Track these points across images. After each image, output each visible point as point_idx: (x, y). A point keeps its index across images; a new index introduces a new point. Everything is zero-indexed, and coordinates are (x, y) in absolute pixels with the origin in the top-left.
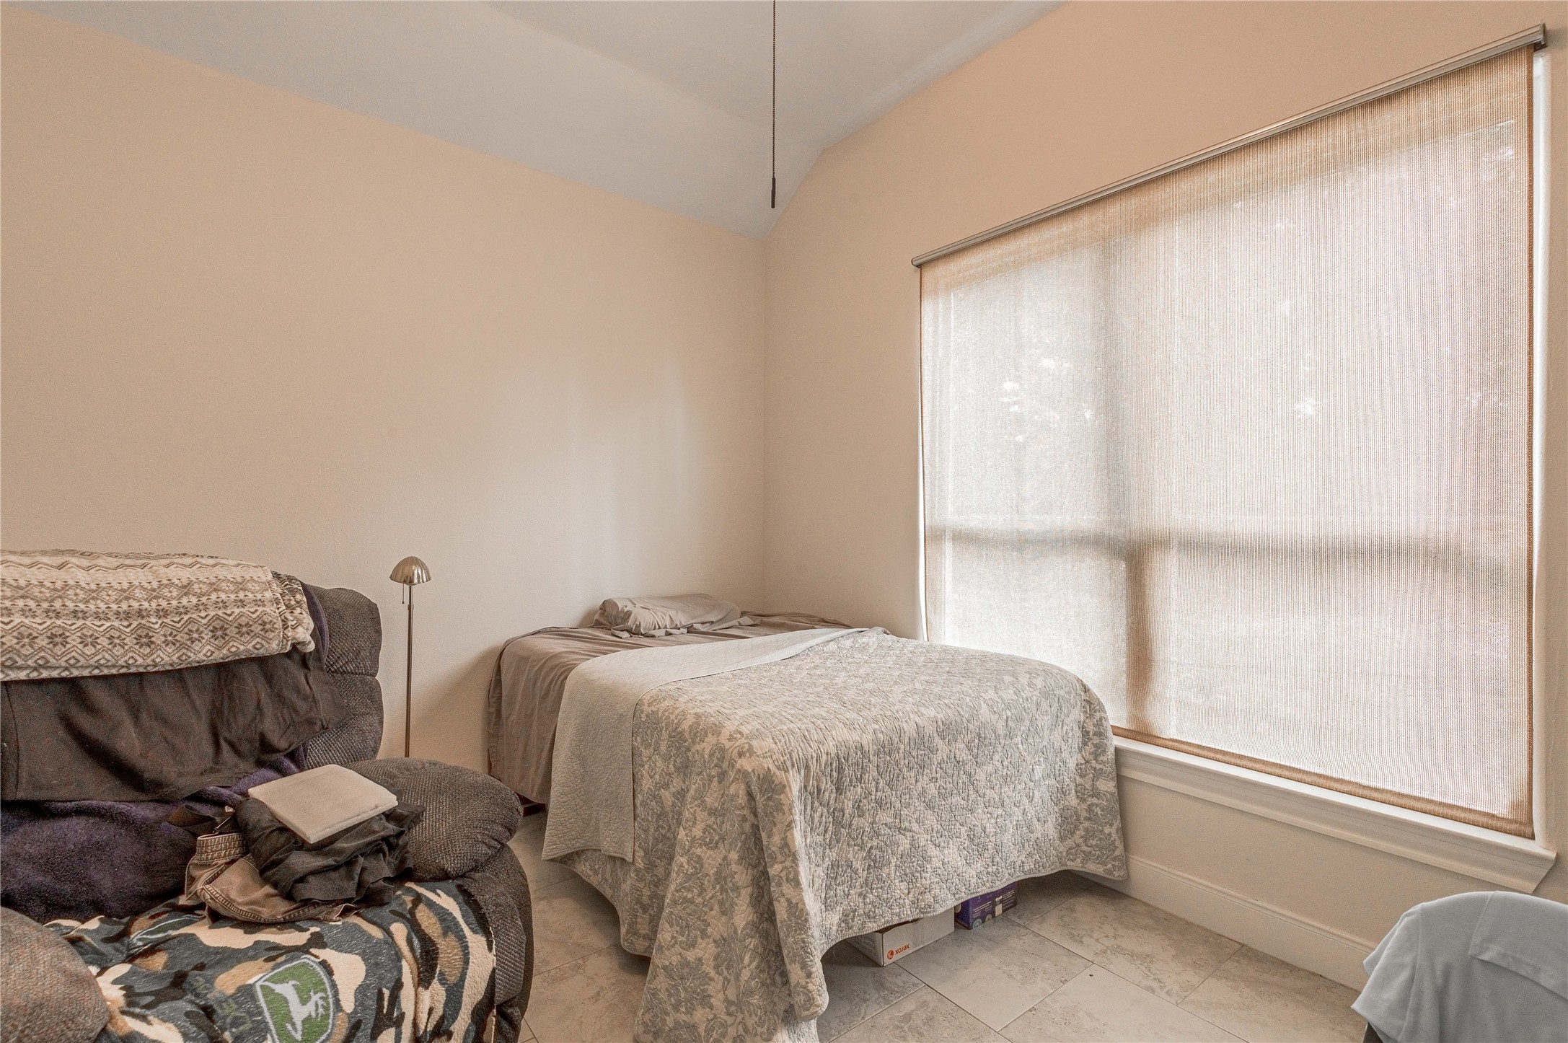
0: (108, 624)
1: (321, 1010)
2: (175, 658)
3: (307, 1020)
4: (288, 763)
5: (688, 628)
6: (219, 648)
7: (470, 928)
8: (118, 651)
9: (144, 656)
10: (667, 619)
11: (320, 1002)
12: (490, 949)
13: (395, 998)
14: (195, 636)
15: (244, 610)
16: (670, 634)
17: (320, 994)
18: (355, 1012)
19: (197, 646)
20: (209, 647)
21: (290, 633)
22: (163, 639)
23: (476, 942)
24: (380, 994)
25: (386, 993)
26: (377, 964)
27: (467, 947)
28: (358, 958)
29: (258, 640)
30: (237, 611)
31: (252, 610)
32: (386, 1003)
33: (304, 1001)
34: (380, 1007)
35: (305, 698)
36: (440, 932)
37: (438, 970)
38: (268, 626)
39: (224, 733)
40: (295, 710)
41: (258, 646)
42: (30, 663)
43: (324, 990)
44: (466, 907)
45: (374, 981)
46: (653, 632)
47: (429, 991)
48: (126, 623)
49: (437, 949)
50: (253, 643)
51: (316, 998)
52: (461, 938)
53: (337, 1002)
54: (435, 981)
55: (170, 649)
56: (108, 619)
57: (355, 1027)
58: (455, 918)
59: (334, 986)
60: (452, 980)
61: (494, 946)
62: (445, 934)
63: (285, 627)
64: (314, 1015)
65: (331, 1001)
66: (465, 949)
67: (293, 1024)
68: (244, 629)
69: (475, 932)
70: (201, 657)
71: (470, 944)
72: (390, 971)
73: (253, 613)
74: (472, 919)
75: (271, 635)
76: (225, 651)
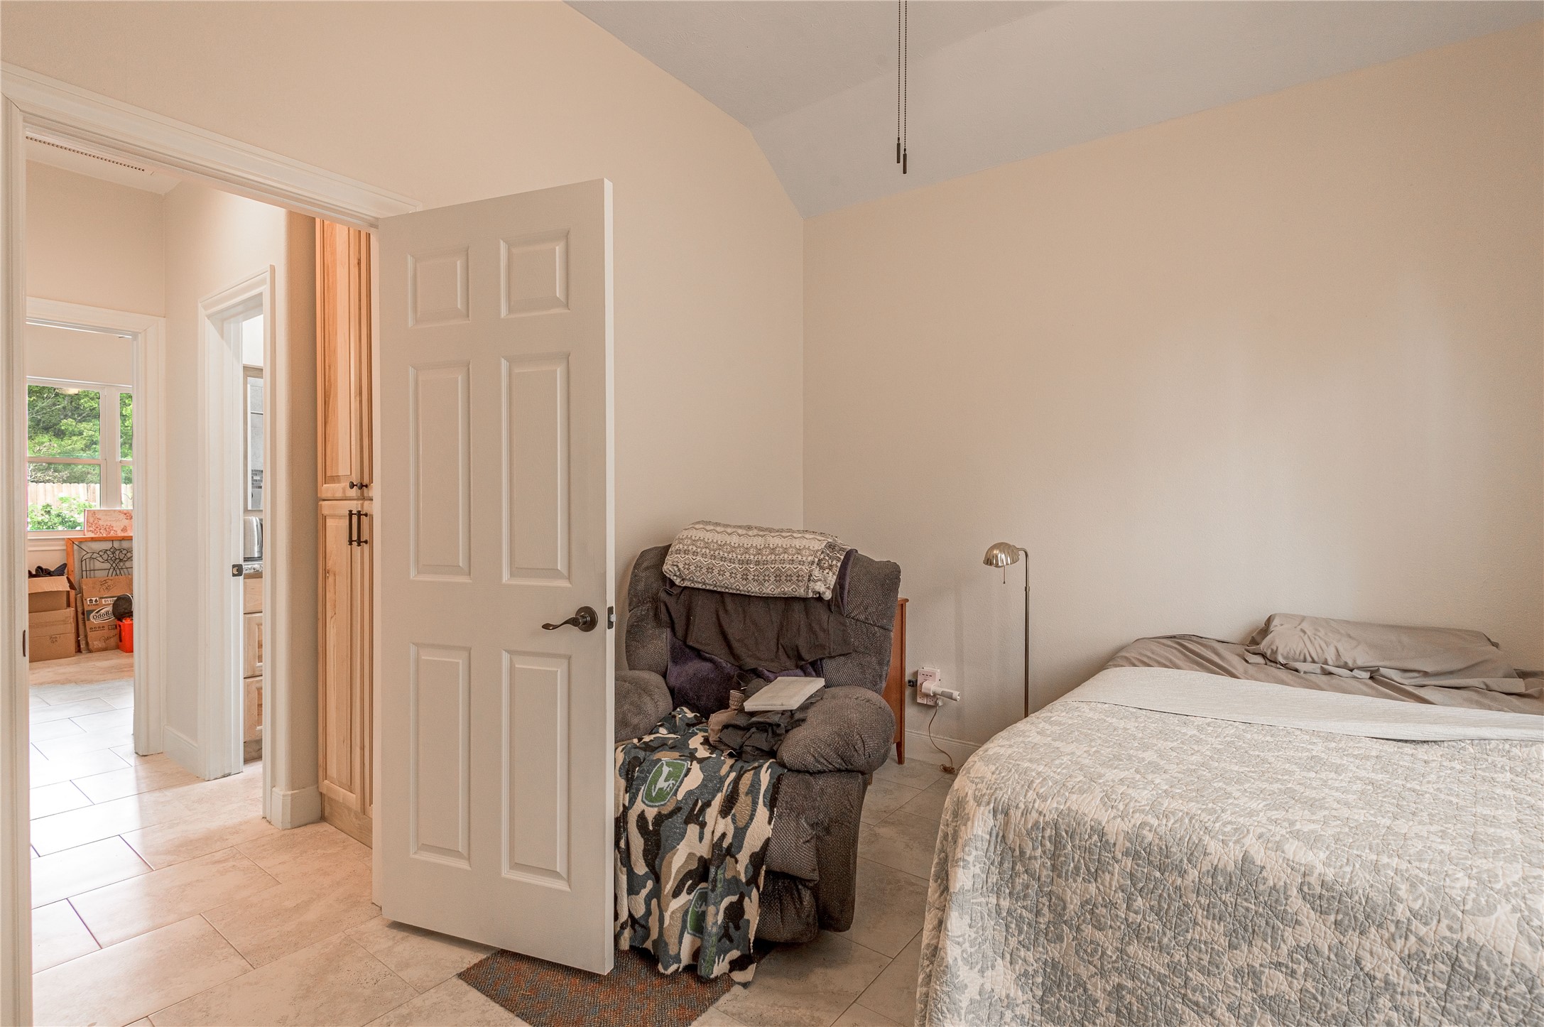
0: (733, 566)
1: (668, 789)
2: (757, 589)
3: (661, 789)
4: (810, 669)
5: (1372, 672)
6: (777, 587)
7: (764, 801)
8: (732, 580)
9: (743, 586)
10: (1333, 650)
11: (671, 785)
12: (770, 823)
13: (702, 810)
14: (767, 578)
15: (791, 566)
16: (1330, 673)
17: (674, 782)
18: (681, 801)
19: (767, 584)
20: (772, 586)
21: (811, 584)
22: (752, 577)
23: (762, 812)
24: (697, 801)
25: (700, 804)
26: (706, 786)
27: (755, 810)
28: (702, 776)
29: (794, 586)
30: (788, 566)
31: (795, 567)
32: (697, 809)
33: (666, 780)
34: (693, 809)
35: (824, 631)
36: (746, 790)
37: (733, 811)
38: (800, 578)
39: (781, 641)
40: (817, 638)
41: (794, 590)
42: (699, 580)
43: (677, 781)
44: (771, 787)
45: (698, 792)
46: (1298, 665)
47: (724, 820)
48: (741, 566)
49: (738, 799)
50: (792, 587)
51: (671, 782)
52: (755, 803)
53: (677, 790)
54: (730, 817)
55: (755, 584)
56: (734, 563)
57: (677, 810)
58: (760, 789)
59: (682, 782)
60: (741, 824)
61: (773, 823)
62: (747, 794)
63: (809, 580)
64: (665, 788)
65: (675, 788)
66: (754, 810)
67: (655, 787)
68: (789, 578)
69: (765, 805)
70: (768, 591)
71: (758, 810)
72: (709, 793)
73: (795, 569)
74: (769, 797)
75: (801, 584)
76: (779, 590)
